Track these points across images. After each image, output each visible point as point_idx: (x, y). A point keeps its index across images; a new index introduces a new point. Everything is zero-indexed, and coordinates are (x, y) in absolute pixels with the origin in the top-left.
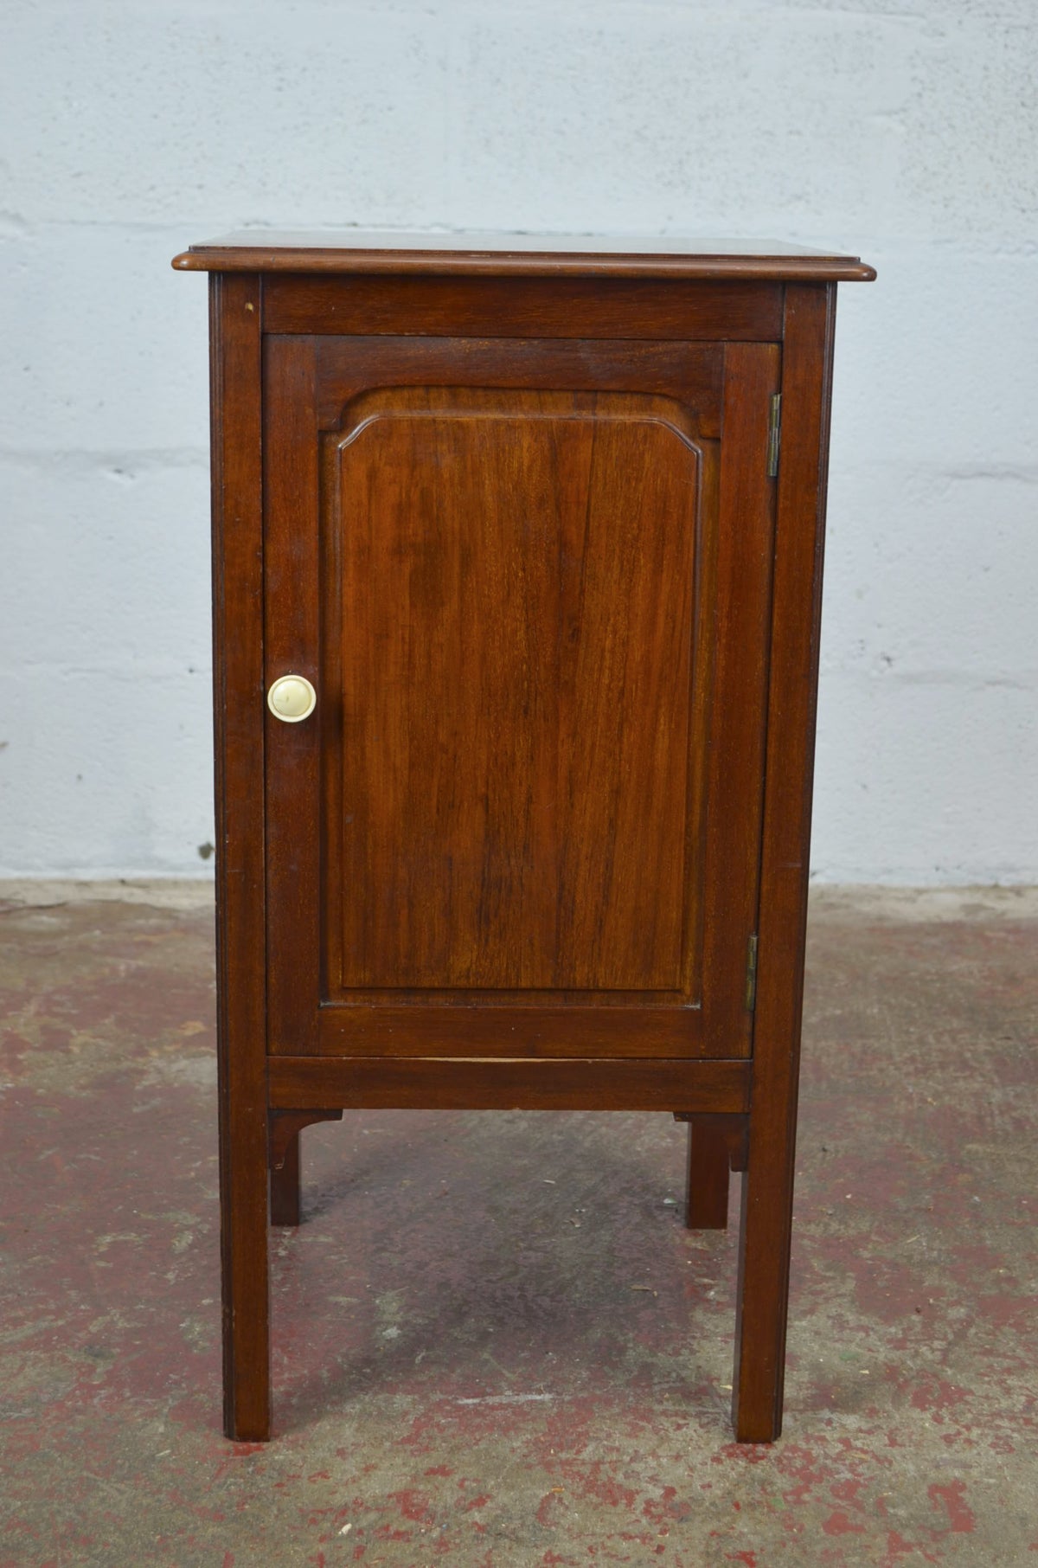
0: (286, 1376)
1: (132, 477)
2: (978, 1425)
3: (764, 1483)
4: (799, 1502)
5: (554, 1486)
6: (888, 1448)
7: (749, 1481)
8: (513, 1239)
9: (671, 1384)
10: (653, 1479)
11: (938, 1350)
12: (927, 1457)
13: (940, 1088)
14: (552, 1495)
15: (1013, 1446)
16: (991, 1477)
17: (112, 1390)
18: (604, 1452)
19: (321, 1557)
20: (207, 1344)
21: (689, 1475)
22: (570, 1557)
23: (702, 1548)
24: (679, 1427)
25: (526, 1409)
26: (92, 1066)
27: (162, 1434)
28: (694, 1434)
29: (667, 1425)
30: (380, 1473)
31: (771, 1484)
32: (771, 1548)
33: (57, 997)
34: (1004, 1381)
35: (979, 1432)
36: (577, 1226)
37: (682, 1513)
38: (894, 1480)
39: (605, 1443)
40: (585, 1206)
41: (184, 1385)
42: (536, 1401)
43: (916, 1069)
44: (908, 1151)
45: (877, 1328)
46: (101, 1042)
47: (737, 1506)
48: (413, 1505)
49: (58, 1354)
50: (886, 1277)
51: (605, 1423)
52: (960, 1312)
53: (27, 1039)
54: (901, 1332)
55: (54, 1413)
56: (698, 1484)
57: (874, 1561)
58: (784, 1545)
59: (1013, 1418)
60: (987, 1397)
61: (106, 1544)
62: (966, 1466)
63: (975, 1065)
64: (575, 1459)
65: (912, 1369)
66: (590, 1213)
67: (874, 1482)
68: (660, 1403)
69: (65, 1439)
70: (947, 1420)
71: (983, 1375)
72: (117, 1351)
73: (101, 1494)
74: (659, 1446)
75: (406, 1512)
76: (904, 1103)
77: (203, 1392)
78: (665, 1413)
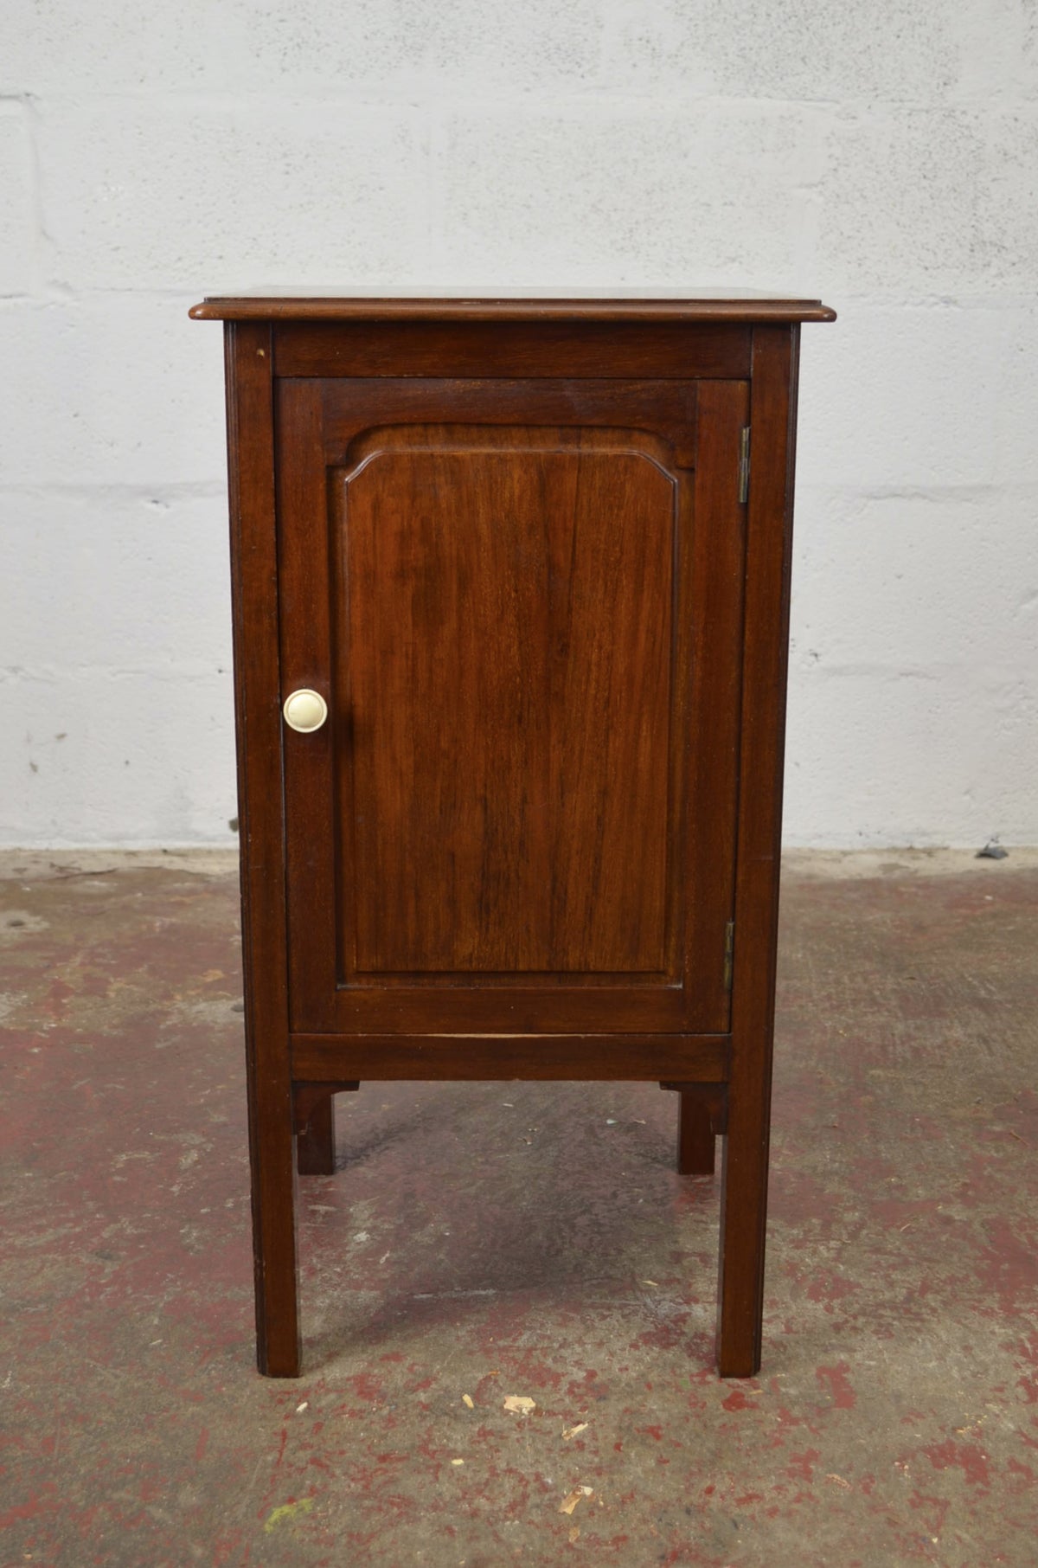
1: (167, 506)
2: (864, 1314)
3: (674, 1367)
4: (704, 1383)
5: (491, 1370)
6: (784, 1335)
7: (661, 1365)
8: (473, 1155)
9: (600, 1280)
10: (578, 1364)
11: (833, 1249)
12: (818, 1342)
13: (851, 1022)
14: (488, 1378)
15: (893, 1332)
16: (871, 1360)
17: (116, 1288)
18: (537, 1340)
19: (284, 1435)
20: (201, 1248)
21: (609, 1360)
22: (500, 1431)
23: (615, 1423)
24: (604, 1317)
25: (472, 1302)
26: (124, 1008)
27: (156, 1325)
28: (616, 1323)
29: (593, 1315)
30: (341, 1359)
31: (681, 1367)
32: (676, 1423)
33: (100, 950)
34: (889, 1276)
35: (865, 1320)
36: (529, 1143)
37: (601, 1393)
38: (787, 1363)
39: (539, 1332)
40: (536, 1126)
41: (179, 1283)
42: (481, 1295)
43: (831, 1005)
44: (819, 1076)
45: (781, 1230)
46: (132, 986)
47: (649, 1386)
48: (368, 1387)
49: (73, 1256)
50: (794, 1185)
51: (540, 1314)
52: (855, 1216)
53: (71, 986)
54: (802, 1233)
55: (66, 1308)
56: (616, 1367)
57: (765, 1434)
58: (688, 1420)
59: (894, 1308)
60: (873, 1290)
61: (99, 1421)
62: (851, 1350)
63: (882, 1001)
64: (511, 1346)
65: (809, 1266)
66: (541, 1132)
67: (770, 1365)
68: (589, 1297)
69: (72, 1331)
70: (837, 1310)
71: (871, 1270)
72: (123, 1253)
73: (99, 1378)
74: (585, 1335)
75: (361, 1393)
76: (818, 1034)
77: (195, 1289)
78: (593, 1306)
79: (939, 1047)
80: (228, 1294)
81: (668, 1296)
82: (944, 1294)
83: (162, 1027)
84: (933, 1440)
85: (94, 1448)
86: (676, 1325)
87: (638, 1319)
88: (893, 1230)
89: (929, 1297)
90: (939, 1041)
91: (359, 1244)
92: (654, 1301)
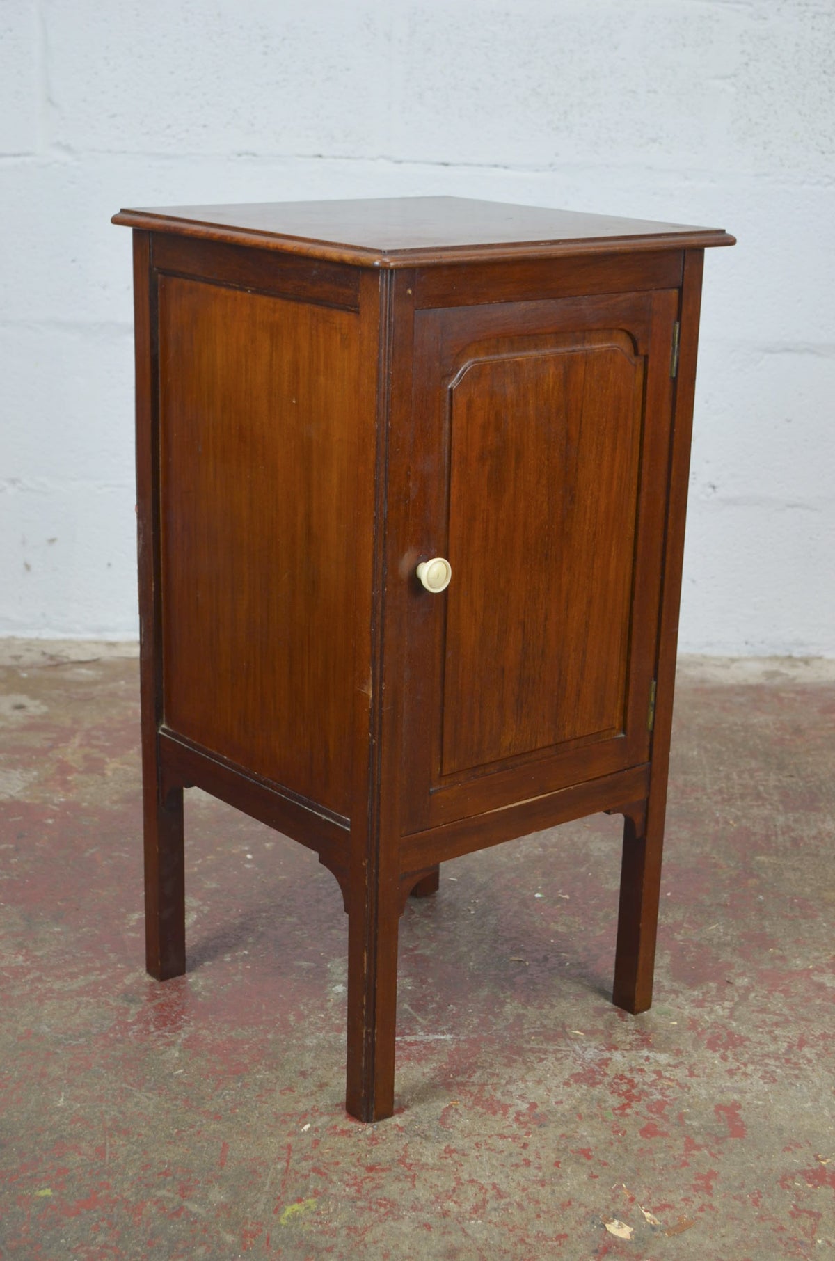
0: (264, 1018)
2: (752, 1063)
3: (600, 1101)
5: (452, 1101)
6: (688, 1078)
7: (589, 1099)
9: (537, 1029)
10: (522, 1097)
11: (727, 1008)
12: (715, 1085)
13: (739, 813)
14: (451, 1106)
15: (776, 1078)
16: (759, 1100)
17: (141, 1026)
18: (488, 1077)
19: (289, 1147)
20: (208, 994)
21: (547, 1095)
22: (463, 1150)
23: (554, 1145)
24: (541, 1060)
25: (433, 1045)
26: (121, 786)
27: (177, 1058)
28: (551, 1065)
29: (532, 1058)
30: (330, 1089)
31: (605, 1101)
32: (602, 1147)
33: (94, 733)
34: (772, 1032)
35: (753, 1068)
36: (472, 912)
37: (541, 1120)
38: (691, 1100)
39: (488, 1070)
40: (478, 898)
41: (192, 1024)
42: (440, 1040)
43: (723, 798)
44: (713, 861)
45: (684, 991)
46: (125, 767)
47: (580, 1116)
49: (102, 999)
50: (693, 954)
51: (489, 1056)
52: (743, 981)
53: (74, 765)
54: (701, 995)
55: (101, 1042)
56: (553, 1100)
57: (674, 1157)
58: (612, 1144)
59: (777, 1059)
60: (760, 1043)
61: (140, 1135)
62: (742, 1092)
63: (765, 795)
64: (467, 1082)
65: (708, 1021)
66: (482, 903)
67: (677, 1102)
68: (528, 1042)
69: (109, 1061)
70: (730, 1059)
71: (759, 1027)
72: (144, 998)
73: (136, 1100)
74: (526, 1074)
76: (712, 824)
77: (207, 1028)
78: (531, 1050)
79: (814, 838)
80: (233, 1034)
81: (593, 1044)
82: (818, 1048)
84: (809, 1165)
85: (137, 1156)
86: (601, 1068)
87: (568, 1062)
88: (776, 994)
89: (806, 1050)
90: (814, 832)
91: (337, 994)
92: (581, 1047)
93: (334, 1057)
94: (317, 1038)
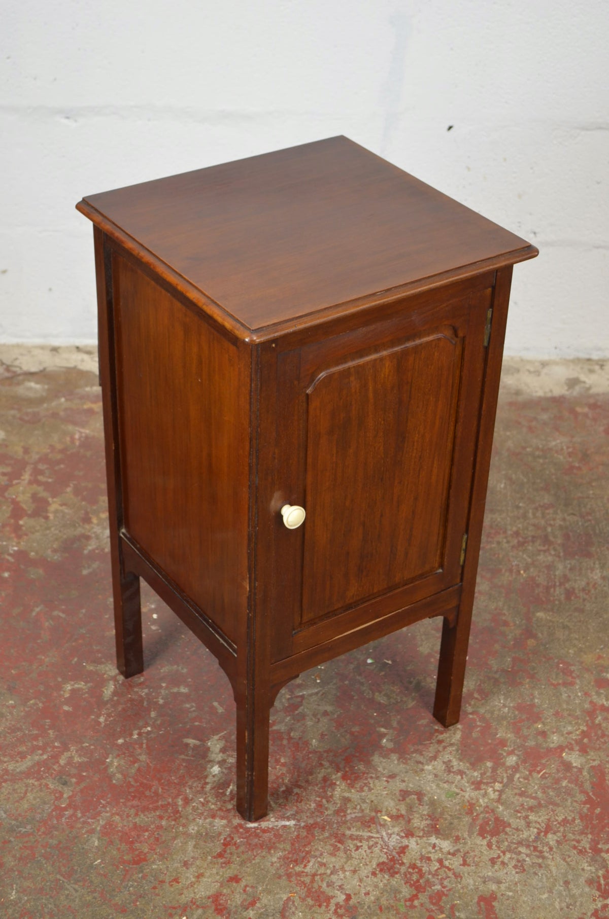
0: (160, 803)
1: (76, 121)
2: (509, 851)
3: (397, 891)
4: (413, 907)
5: (291, 892)
6: (461, 867)
7: (389, 890)
9: (357, 815)
10: (341, 888)
11: (498, 791)
12: (480, 874)
13: (529, 560)
14: (289, 899)
15: (525, 867)
16: (510, 891)
17: (71, 812)
18: (318, 866)
20: (120, 776)
21: (359, 885)
24: (358, 848)
25: (281, 832)
26: (60, 531)
27: (96, 847)
28: (364, 853)
29: (351, 846)
30: (205, 880)
31: (400, 892)
33: (40, 466)
34: (527, 817)
35: (509, 856)
37: (353, 912)
38: (461, 891)
39: (319, 859)
40: (324, 664)
41: (108, 809)
42: (286, 826)
43: (519, 542)
44: (504, 618)
45: (468, 772)
46: (64, 509)
48: (220, 904)
49: (44, 781)
50: (479, 729)
51: (320, 844)
52: (512, 760)
53: (24, 506)
54: (480, 776)
55: (43, 829)
56: (363, 892)
59: (528, 846)
60: (517, 829)
62: (499, 882)
63: (551, 539)
64: (303, 872)
65: (481, 805)
66: (326, 670)
67: (451, 892)
68: (349, 829)
69: (48, 850)
70: (494, 846)
71: (518, 812)
72: (74, 780)
73: (67, 892)
74: (346, 863)
75: (216, 909)
76: (507, 574)
77: (118, 814)
78: (351, 837)
79: (583, 590)
80: (137, 820)
81: (396, 830)
82: (559, 834)
83: (86, 552)
86: (400, 856)
87: (377, 850)
88: (535, 774)
89: (550, 836)
90: (583, 584)
91: (214, 776)
92: (387, 834)
93: (208, 845)
94: (197, 824)
